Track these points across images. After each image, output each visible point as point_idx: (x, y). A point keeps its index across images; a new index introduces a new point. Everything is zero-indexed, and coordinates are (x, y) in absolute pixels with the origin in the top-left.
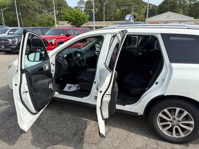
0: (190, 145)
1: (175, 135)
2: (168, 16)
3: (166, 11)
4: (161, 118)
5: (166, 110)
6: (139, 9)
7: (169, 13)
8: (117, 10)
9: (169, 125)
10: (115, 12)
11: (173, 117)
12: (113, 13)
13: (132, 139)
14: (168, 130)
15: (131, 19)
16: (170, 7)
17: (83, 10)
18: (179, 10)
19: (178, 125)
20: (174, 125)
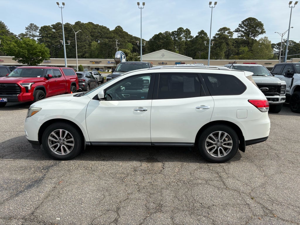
0: (232, 163)
1: (220, 156)
2: (163, 55)
3: (158, 48)
4: (208, 142)
5: (211, 135)
6: (124, 44)
7: (163, 51)
8: (92, 43)
9: (214, 147)
10: (90, 45)
11: (217, 140)
12: (87, 46)
13: (186, 166)
14: (214, 153)
15: (123, 57)
16: (163, 43)
17: (36, 39)
18: (174, 48)
19: (222, 146)
20: (218, 147)
